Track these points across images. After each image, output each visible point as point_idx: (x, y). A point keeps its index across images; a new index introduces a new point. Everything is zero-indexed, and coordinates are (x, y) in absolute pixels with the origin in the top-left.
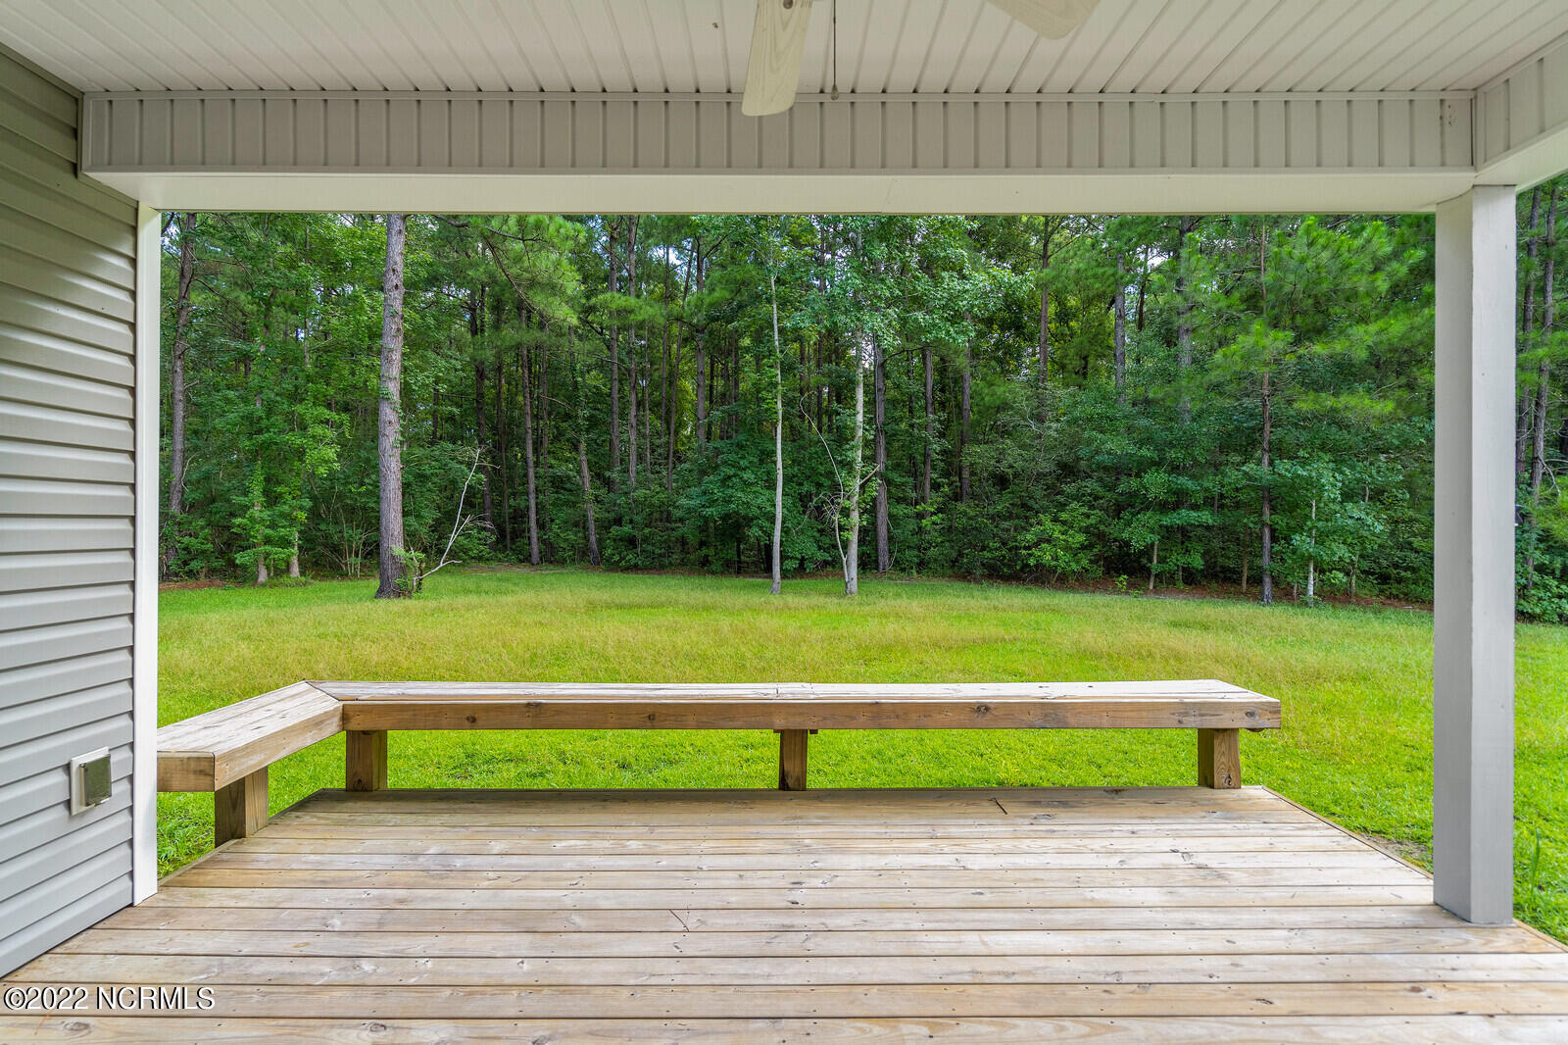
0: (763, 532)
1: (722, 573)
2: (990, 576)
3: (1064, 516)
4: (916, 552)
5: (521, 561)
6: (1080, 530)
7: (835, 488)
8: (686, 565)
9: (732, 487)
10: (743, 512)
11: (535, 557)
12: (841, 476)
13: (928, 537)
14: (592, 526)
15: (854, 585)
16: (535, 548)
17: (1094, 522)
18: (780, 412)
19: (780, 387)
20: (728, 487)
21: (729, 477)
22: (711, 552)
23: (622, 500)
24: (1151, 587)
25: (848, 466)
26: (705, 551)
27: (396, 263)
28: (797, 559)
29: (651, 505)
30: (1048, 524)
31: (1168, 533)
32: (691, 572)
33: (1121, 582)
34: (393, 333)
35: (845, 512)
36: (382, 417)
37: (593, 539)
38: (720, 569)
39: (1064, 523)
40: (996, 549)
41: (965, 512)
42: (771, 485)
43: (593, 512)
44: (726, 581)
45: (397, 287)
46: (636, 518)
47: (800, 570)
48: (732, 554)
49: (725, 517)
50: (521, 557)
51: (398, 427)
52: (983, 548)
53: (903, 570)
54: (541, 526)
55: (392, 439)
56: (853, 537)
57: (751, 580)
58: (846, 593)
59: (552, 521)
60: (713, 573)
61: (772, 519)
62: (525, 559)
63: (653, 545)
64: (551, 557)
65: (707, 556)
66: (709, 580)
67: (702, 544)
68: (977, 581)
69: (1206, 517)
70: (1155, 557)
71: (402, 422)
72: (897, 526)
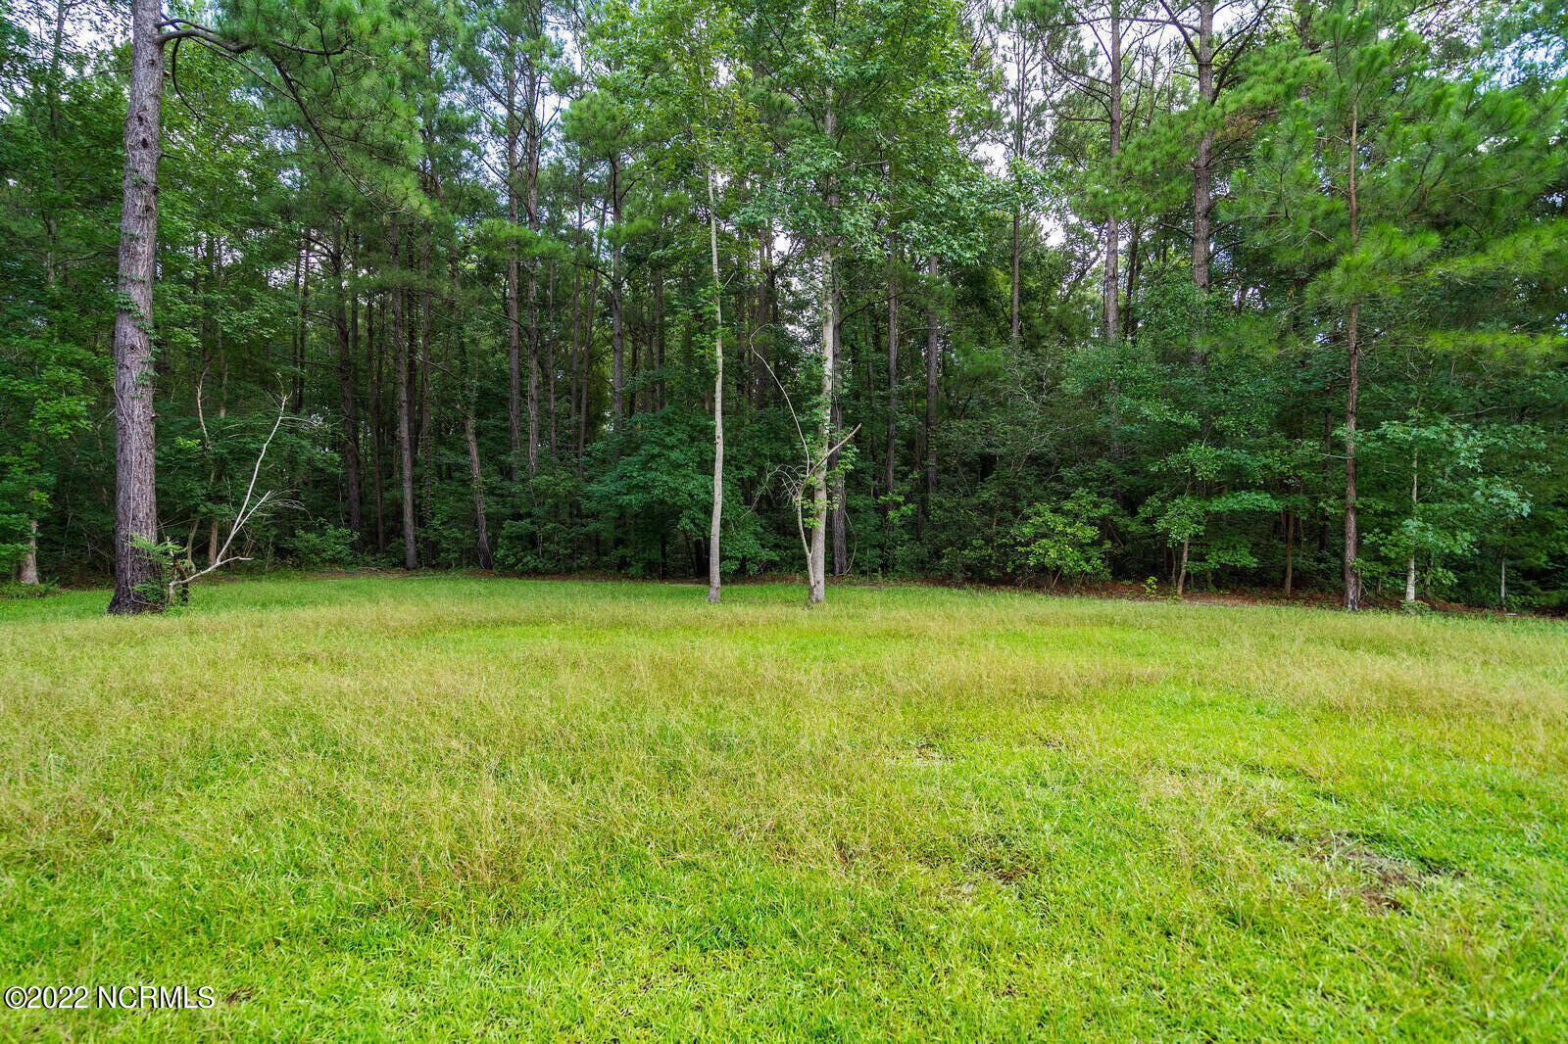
0: (695, 525)
1: (644, 578)
2: (970, 581)
3: (1068, 505)
4: (878, 551)
5: (394, 565)
6: (1091, 522)
7: (798, 459)
8: (598, 568)
9: (656, 469)
10: (670, 501)
11: (411, 560)
12: (805, 443)
13: (892, 534)
14: (483, 522)
15: (820, 591)
16: (411, 551)
17: (1107, 512)
18: (720, 361)
19: (719, 328)
20: (651, 469)
21: (653, 457)
22: (629, 552)
23: (517, 488)
24: (1180, 591)
25: (813, 428)
26: (621, 551)
27: (145, 109)
28: (737, 559)
29: (555, 495)
30: (1049, 515)
31: (1215, 521)
32: (605, 577)
33: (1150, 586)
34: (138, 211)
35: (810, 493)
36: (120, 338)
37: (483, 537)
38: (640, 572)
39: (1066, 514)
40: (980, 548)
41: (941, 502)
42: (706, 467)
43: (484, 506)
44: (650, 587)
45: (145, 144)
46: (536, 511)
47: (740, 574)
48: (655, 555)
49: (648, 508)
50: (395, 560)
51: (147, 356)
52: (964, 546)
53: (863, 573)
54: (420, 521)
55: (135, 374)
56: (820, 526)
57: (680, 586)
58: (810, 601)
59: (434, 515)
60: (632, 578)
61: (708, 510)
62: (400, 564)
63: (558, 543)
64: (432, 560)
65: (623, 557)
66: (625, 586)
67: (619, 542)
68: (959, 586)
69: (1265, 501)
70: (1185, 554)
71: (154, 348)
72: (856, 521)
